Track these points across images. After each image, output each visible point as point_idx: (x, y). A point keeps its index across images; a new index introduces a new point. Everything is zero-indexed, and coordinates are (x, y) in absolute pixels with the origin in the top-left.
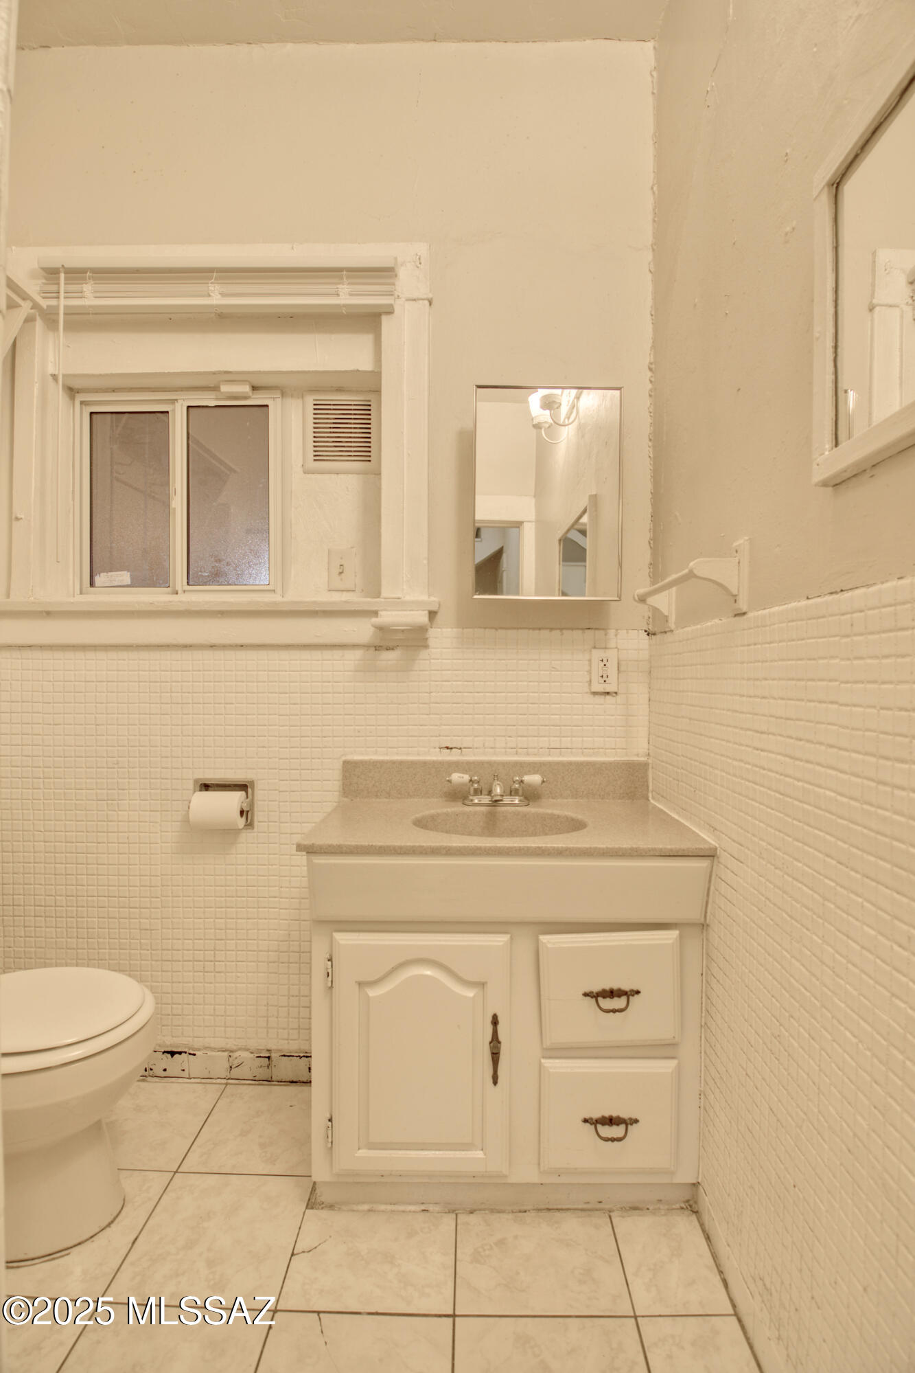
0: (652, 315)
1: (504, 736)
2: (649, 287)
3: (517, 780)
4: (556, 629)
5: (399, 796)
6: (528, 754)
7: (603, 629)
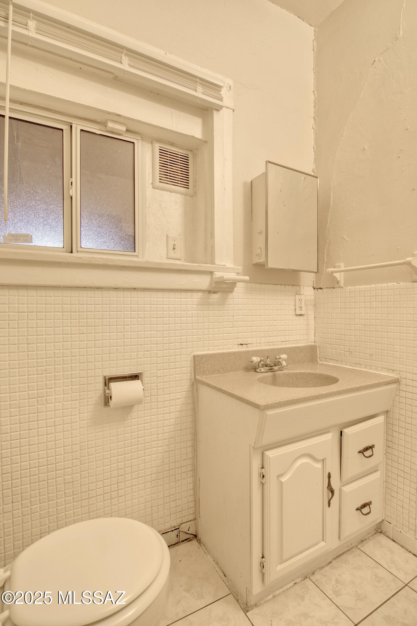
0: (314, 148)
1: (264, 337)
2: (312, 136)
3: (278, 358)
4: (283, 285)
5: (224, 372)
6: (273, 345)
7: (298, 286)
